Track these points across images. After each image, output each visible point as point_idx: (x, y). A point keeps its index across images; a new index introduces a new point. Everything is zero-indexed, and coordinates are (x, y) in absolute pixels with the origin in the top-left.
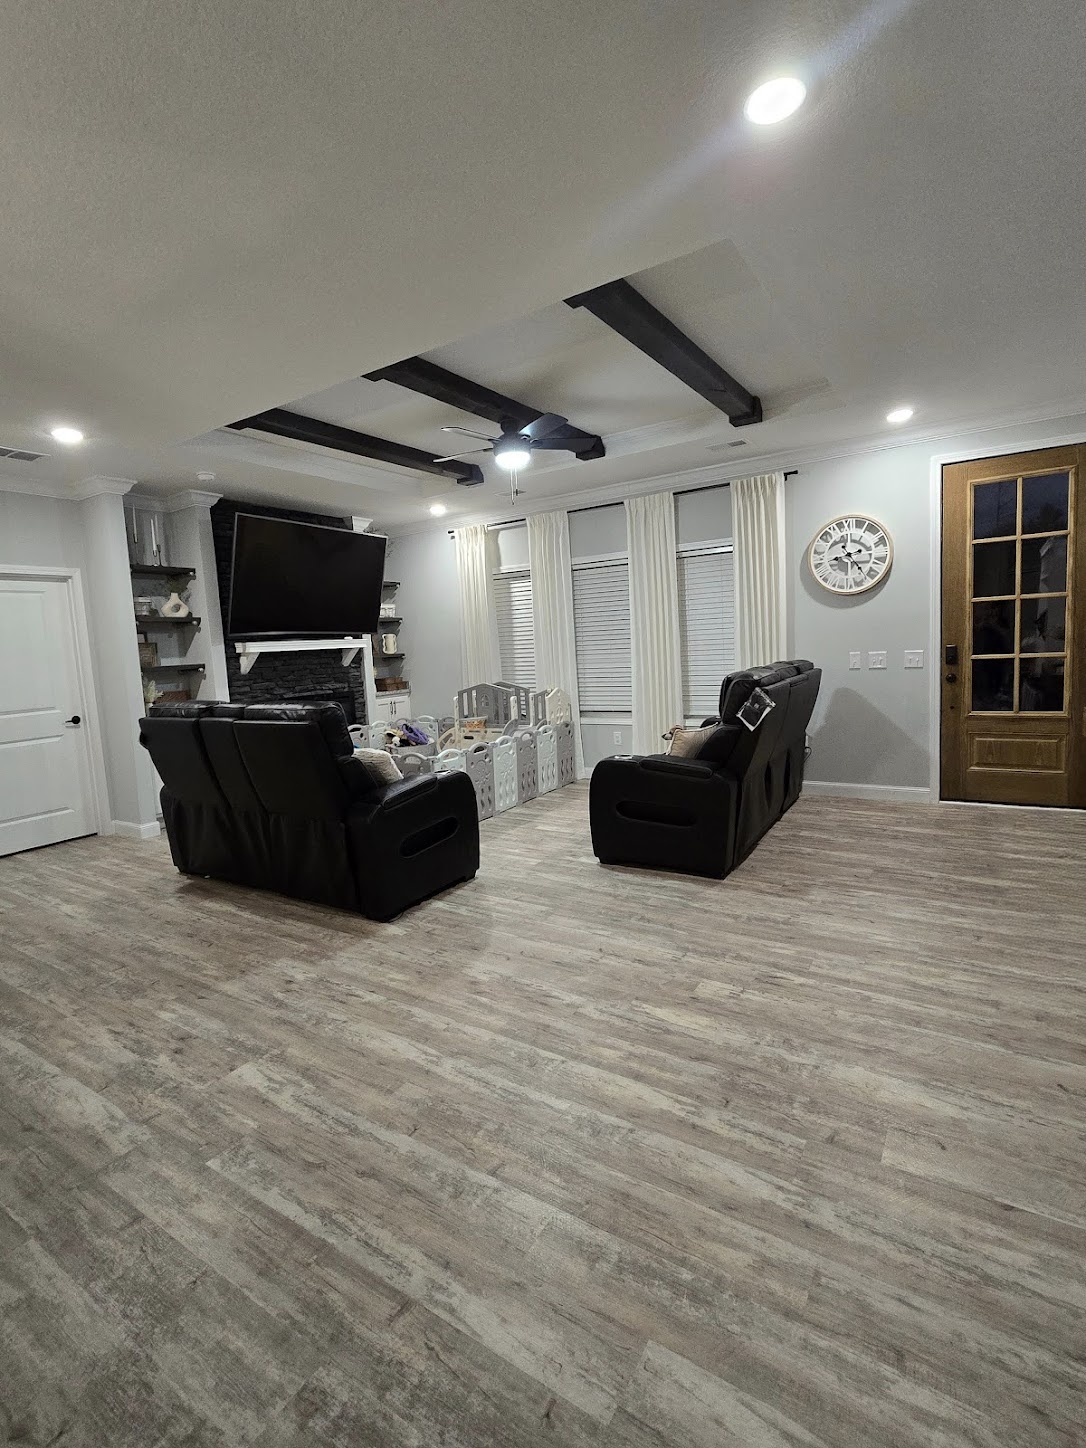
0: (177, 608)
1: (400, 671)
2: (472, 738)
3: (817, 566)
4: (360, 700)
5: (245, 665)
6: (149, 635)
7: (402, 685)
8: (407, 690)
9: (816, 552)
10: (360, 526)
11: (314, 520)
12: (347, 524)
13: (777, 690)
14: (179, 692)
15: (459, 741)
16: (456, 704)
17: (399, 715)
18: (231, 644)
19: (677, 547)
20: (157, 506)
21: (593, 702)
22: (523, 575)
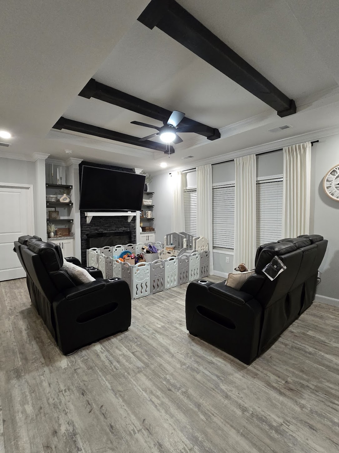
0: (65, 199)
1: (152, 224)
2: (170, 253)
3: (328, 188)
4: (134, 235)
5: (88, 221)
6: (56, 208)
7: (152, 230)
8: (154, 232)
9: (327, 181)
10: (138, 172)
11: (120, 169)
12: (133, 171)
13: (285, 258)
14: (66, 229)
15: (166, 254)
16: (165, 239)
17: (149, 241)
18: (84, 212)
19: (257, 179)
20: (63, 164)
21: (218, 243)
22: (194, 191)
